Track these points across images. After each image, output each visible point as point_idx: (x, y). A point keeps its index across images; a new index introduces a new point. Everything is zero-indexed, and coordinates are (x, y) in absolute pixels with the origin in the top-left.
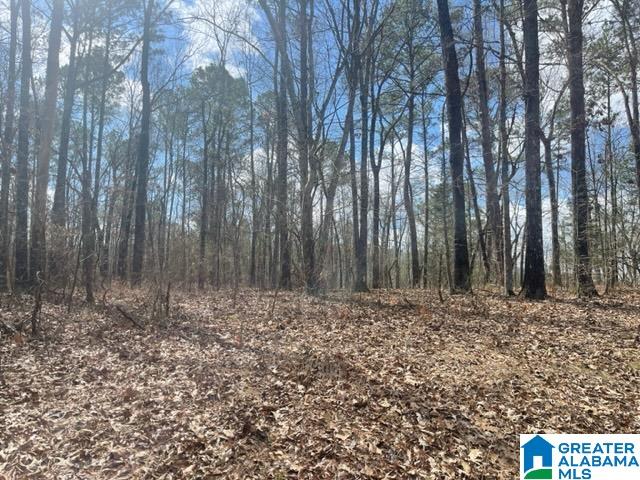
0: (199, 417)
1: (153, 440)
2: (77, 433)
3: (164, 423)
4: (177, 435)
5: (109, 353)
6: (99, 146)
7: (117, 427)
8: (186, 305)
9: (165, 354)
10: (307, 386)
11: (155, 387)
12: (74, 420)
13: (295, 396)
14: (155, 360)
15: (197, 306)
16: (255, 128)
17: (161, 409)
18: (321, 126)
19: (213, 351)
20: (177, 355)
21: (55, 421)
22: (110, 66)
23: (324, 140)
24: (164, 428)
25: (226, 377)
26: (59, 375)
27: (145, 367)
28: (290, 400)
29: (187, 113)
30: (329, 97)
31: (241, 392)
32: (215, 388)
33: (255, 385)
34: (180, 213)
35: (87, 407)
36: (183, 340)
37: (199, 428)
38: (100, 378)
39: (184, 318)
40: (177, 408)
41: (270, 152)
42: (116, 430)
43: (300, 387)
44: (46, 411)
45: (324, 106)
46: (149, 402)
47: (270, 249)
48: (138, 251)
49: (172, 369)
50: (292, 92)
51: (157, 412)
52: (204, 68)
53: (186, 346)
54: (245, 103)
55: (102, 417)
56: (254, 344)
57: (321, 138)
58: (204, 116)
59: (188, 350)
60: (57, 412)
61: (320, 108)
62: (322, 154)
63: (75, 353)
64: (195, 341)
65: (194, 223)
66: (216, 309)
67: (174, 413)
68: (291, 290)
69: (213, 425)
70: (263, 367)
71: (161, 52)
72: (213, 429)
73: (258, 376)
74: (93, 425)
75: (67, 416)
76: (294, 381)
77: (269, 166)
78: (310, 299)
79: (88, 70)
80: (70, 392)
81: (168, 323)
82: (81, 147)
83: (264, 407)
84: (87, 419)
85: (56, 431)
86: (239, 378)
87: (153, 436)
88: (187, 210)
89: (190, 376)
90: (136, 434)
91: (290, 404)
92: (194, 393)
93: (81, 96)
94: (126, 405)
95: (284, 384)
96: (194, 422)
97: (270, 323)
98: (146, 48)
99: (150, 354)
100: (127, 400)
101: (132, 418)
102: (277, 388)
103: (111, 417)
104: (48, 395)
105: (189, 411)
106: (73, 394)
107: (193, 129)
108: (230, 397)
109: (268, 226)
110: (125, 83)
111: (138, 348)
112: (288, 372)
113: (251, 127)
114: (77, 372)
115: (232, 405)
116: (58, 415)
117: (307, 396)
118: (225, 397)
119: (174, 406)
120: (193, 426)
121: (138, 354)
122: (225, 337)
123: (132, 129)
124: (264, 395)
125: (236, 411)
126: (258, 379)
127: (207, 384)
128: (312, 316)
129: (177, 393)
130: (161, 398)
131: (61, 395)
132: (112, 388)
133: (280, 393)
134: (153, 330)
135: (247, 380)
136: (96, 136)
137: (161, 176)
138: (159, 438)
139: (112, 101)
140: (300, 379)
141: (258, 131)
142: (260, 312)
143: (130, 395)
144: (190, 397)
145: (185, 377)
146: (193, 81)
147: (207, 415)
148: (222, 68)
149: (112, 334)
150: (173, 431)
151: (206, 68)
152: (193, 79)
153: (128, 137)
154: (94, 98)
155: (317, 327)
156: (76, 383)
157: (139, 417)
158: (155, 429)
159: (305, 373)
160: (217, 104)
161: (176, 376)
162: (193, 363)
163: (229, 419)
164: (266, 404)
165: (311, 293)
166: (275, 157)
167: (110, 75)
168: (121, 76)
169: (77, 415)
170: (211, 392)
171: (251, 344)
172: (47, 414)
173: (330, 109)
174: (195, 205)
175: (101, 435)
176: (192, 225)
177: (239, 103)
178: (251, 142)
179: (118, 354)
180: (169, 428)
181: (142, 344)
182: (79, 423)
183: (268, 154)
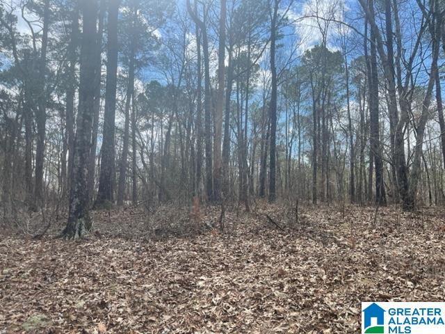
0: (329, 295)
1: (300, 305)
2: (253, 294)
3: (306, 295)
4: (316, 305)
5: (264, 245)
6: (246, 113)
7: (277, 293)
8: (308, 216)
9: (299, 248)
10: (415, 283)
11: (297, 270)
12: (251, 285)
13: (406, 290)
14: (293, 252)
15: (316, 216)
16: (350, 86)
17: (302, 286)
18: (409, 75)
19: (332, 249)
20: (308, 249)
21: (240, 284)
22: (251, 62)
23: (413, 86)
24: (307, 299)
25: (346, 269)
26: (238, 256)
27: (288, 256)
28: (401, 292)
29: (300, 83)
30: (415, 51)
31: (359, 281)
32: (339, 275)
33: (369, 277)
34: (297, 152)
35: (257, 277)
36: (310, 240)
37: (331, 303)
38: (261, 260)
39: (308, 224)
40: (314, 287)
41: (362, 101)
42: (276, 295)
43: (409, 283)
44: (234, 278)
45: (411, 59)
46: (294, 280)
47: (365, 175)
48: (273, 179)
49: (306, 259)
50: (381, 53)
51: (301, 287)
52: (310, 50)
53: (313, 244)
54: (341, 69)
55: (267, 286)
56: (364, 246)
57: (410, 84)
58: (312, 83)
59: (314, 246)
60: (240, 279)
61: (408, 61)
62: (411, 98)
63: (244, 243)
64: (319, 241)
65: (307, 159)
66: (329, 219)
67: (312, 289)
68: (386, 206)
69: (341, 302)
70: (374, 264)
71: (282, 46)
72: (342, 305)
73: (370, 270)
74: (262, 290)
75: (246, 282)
76: (403, 278)
77: (362, 112)
78: (406, 214)
79: (238, 67)
80: (246, 267)
81: (298, 228)
82: (236, 115)
83: (380, 295)
84: (258, 286)
85: (241, 291)
86: (356, 270)
87: (300, 303)
88: (302, 150)
89: (319, 265)
90: (289, 300)
91: (402, 295)
92: (324, 277)
93: (235, 84)
94: (280, 280)
95: (394, 279)
96: (327, 298)
97: (374, 231)
98: (273, 45)
99: (290, 248)
100: (280, 276)
101: (285, 289)
102: (388, 281)
103: (272, 286)
104: (234, 268)
105: (322, 290)
106: (247, 269)
107: (303, 93)
108: (352, 284)
109: (362, 158)
110: (259, 72)
111: (282, 243)
112: (397, 270)
113: (347, 85)
114: (248, 256)
115: (353, 290)
116: (241, 281)
117: (415, 291)
118: (347, 283)
119: (311, 285)
120: (326, 300)
121: (282, 247)
122: (341, 240)
123: (265, 100)
124: (379, 285)
125: (358, 295)
126: (372, 273)
127: (332, 272)
128: (409, 227)
129: (312, 276)
130: (302, 278)
131: (241, 268)
132: (269, 267)
133: (392, 286)
134: (289, 232)
135: (363, 273)
136: (244, 107)
137: (284, 128)
138: (304, 306)
139: (252, 83)
140: (409, 276)
141: (353, 88)
142: (364, 222)
143: (282, 274)
144: (321, 280)
145: (316, 266)
146: (303, 60)
147: (335, 295)
148: (323, 47)
149: (264, 232)
150: (313, 302)
151: (312, 50)
152: (303, 59)
153: (262, 106)
154: (242, 84)
155: (416, 237)
156: (248, 262)
157: (289, 289)
158: (301, 299)
159: (413, 273)
160: (320, 73)
161: (309, 264)
162: (320, 256)
163: (353, 300)
164: (381, 292)
165: (405, 209)
166: (366, 105)
167: (251, 68)
168: (258, 67)
169: (251, 282)
170: (336, 278)
171: (361, 245)
172: (235, 280)
173: (417, 60)
174: (308, 146)
175: (267, 297)
176: (306, 160)
177: (337, 69)
178: (347, 96)
179: (270, 246)
180: (310, 299)
181: (283, 241)
182: (254, 288)
183: (360, 103)
